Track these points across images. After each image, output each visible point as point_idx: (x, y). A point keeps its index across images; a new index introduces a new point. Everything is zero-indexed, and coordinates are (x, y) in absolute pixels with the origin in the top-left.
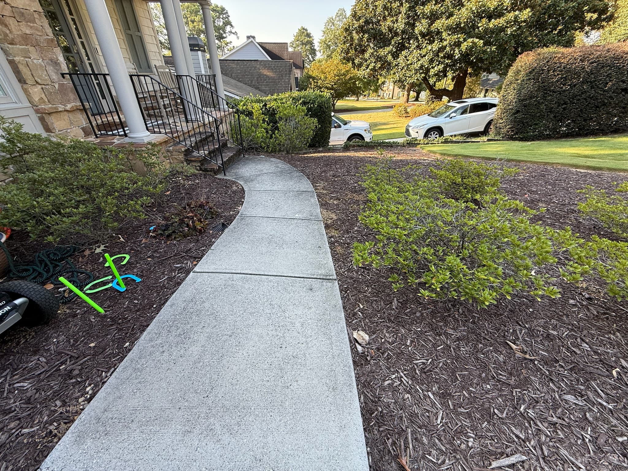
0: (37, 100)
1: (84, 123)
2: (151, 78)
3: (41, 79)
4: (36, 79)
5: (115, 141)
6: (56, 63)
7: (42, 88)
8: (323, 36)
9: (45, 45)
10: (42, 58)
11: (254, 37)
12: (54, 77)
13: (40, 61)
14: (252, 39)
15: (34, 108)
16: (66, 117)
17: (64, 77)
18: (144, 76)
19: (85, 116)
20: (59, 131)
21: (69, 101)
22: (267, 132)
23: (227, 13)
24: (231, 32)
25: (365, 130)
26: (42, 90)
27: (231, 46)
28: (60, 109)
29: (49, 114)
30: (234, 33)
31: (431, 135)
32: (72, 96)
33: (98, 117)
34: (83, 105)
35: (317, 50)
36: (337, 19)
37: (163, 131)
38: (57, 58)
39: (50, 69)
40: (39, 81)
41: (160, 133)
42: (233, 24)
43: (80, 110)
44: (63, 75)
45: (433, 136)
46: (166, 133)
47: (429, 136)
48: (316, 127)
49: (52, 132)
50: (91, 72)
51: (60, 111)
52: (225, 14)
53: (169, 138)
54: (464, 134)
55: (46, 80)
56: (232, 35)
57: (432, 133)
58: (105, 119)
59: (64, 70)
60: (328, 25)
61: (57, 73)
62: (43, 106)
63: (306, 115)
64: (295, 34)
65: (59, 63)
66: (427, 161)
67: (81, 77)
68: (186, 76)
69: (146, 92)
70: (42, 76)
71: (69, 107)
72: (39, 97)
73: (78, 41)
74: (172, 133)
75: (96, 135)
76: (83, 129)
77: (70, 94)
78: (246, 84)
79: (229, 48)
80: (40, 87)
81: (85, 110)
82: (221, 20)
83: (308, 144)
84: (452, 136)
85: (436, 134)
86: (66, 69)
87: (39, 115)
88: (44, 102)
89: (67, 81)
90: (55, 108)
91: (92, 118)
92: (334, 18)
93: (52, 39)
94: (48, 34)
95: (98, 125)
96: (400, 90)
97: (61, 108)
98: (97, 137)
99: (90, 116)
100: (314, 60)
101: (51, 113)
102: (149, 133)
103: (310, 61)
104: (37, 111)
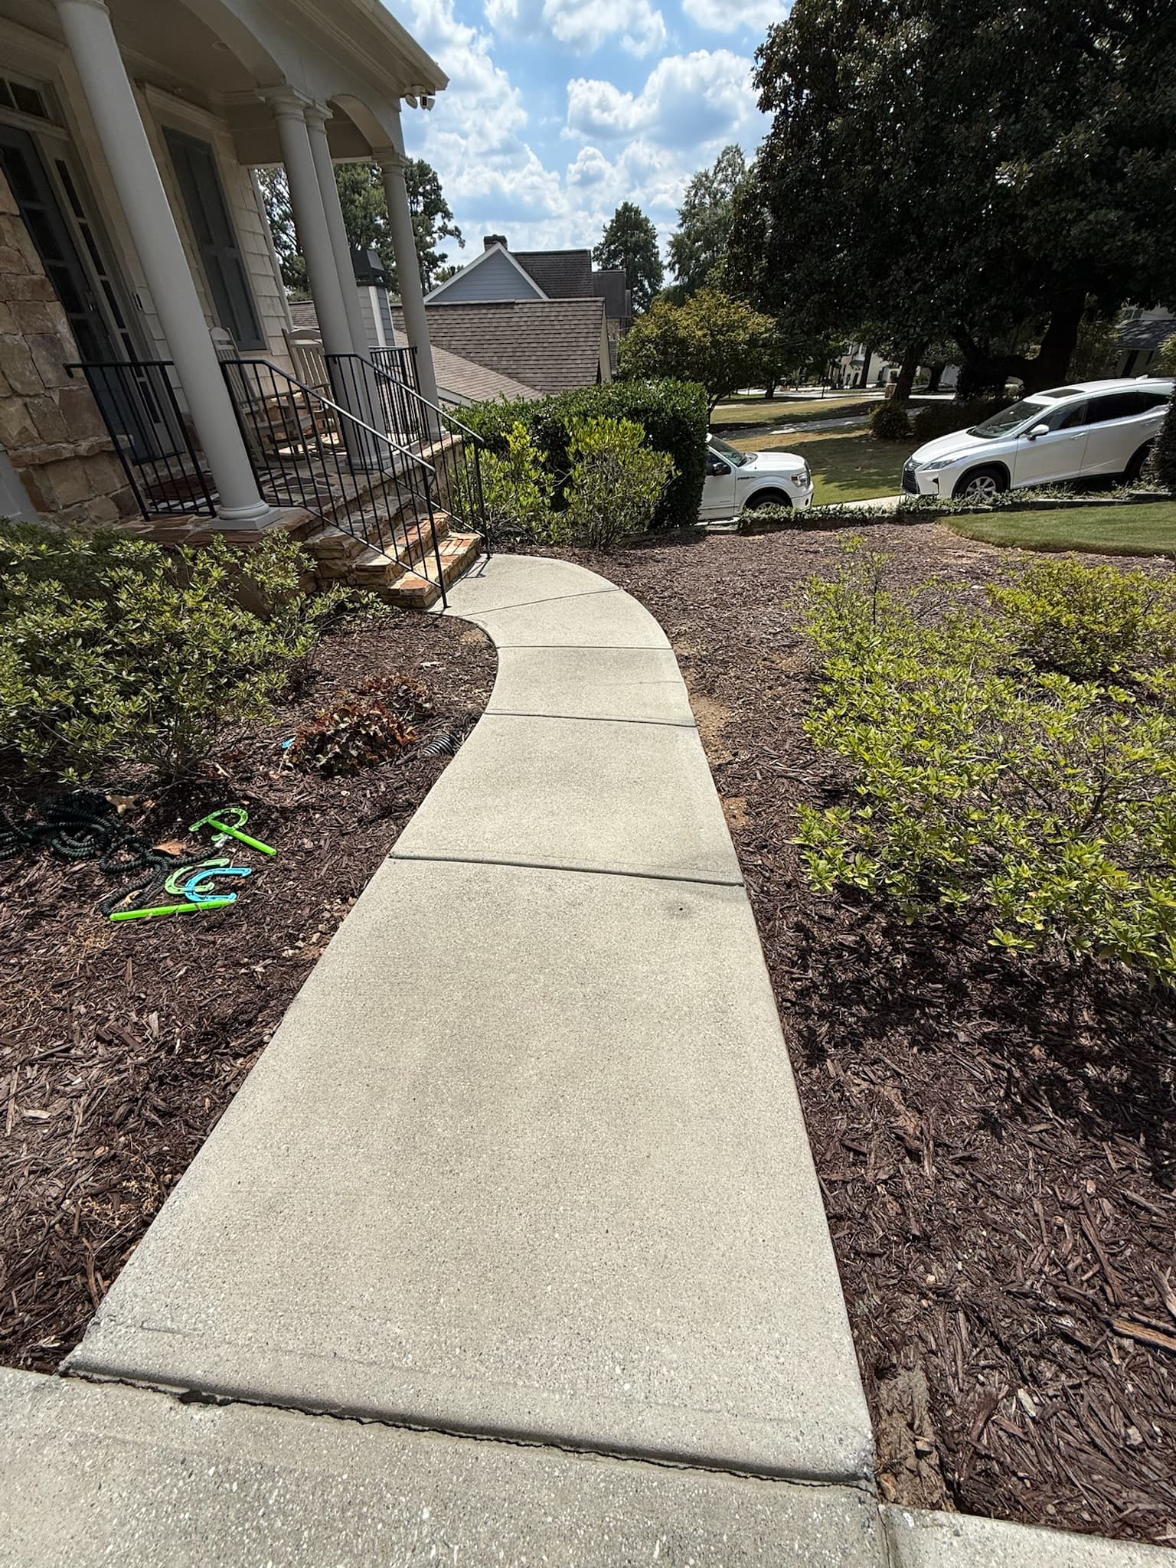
0: (15, 433)
1: (117, 484)
2: (271, 368)
3: (22, 383)
4: (12, 382)
5: (190, 527)
6: (50, 340)
7: (25, 405)
8: (681, 225)
9: (28, 296)
10: (23, 331)
11: (503, 240)
12: (50, 376)
13: (17, 337)
14: (499, 246)
15: (10, 453)
16: (79, 473)
17: (71, 375)
18: (254, 362)
19: (120, 468)
20: (65, 507)
21: (83, 433)
22: (543, 491)
23: (435, 179)
24: (444, 230)
25: (794, 479)
26: (24, 409)
27: (445, 266)
28: (67, 454)
29: (43, 466)
30: (451, 233)
31: (974, 486)
32: (91, 419)
33: (147, 468)
34: (115, 442)
35: (665, 263)
36: (720, 176)
37: (297, 498)
38: (55, 327)
39: (40, 355)
40: (18, 387)
41: (291, 503)
42: (450, 208)
43: (110, 453)
44: (68, 368)
45: (980, 490)
46: (305, 504)
47: (969, 489)
48: (670, 477)
49: (50, 511)
50: (127, 360)
51: (66, 459)
52: (429, 182)
53: (312, 517)
54: (1069, 481)
55: (33, 383)
56: (448, 236)
57: (978, 481)
58: (163, 473)
59: (72, 357)
60: (696, 195)
61: (54, 365)
62: (29, 449)
63: (643, 444)
64: (608, 226)
65: (59, 340)
66: (964, 561)
67: (110, 372)
68: (350, 356)
69: (256, 401)
70: (23, 374)
71: (84, 446)
72: (20, 428)
73: (97, 279)
74: (318, 502)
75: (145, 513)
76: (117, 500)
77: (86, 416)
78: (485, 365)
79: (439, 270)
80: (19, 402)
81: (119, 452)
82: (420, 198)
83: (647, 522)
84: (1033, 488)
85: (989, 485)
86: (76, 354)
87: (20, 470)
88: (31, 438)
89: (79, 385)
90: (55, 451)
91: (134, 471)
92: (711, 174)
93: (42, 280)
94: (33, 268)
95: (148, 488)
96: (887, 363)
97: (67, 450)
98: (147, 519)
99: (130, 466)
100: (656, 292)
101: (47, 464)
102: (266, 505)
103: (646, 294)
104: (16, 462)
